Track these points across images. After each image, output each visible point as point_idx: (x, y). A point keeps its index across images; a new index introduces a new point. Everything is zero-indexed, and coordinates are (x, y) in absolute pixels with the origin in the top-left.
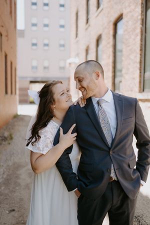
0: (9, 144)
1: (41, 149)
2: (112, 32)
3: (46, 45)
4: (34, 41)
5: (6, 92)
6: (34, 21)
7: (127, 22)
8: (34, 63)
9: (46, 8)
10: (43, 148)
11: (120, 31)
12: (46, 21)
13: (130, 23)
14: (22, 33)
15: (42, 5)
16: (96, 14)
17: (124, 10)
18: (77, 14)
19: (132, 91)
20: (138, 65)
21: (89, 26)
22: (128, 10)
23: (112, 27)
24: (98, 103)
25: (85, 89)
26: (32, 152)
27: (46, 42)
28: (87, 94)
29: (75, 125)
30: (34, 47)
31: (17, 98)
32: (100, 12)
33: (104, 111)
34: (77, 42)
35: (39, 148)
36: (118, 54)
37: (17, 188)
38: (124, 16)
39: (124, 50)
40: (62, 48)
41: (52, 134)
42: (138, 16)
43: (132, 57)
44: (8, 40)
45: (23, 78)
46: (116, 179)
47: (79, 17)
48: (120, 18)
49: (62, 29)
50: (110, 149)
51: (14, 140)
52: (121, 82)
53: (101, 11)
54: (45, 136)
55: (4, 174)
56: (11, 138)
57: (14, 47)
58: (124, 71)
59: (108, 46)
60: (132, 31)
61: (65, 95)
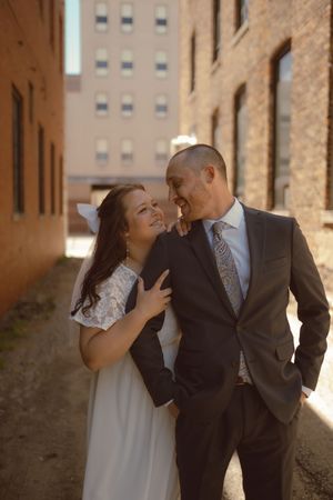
0: (47, 318)
1: (100, 320)
2: (267, 79)
3: (128, 107)
4: (102, 99)
5: (42, 210)
6: (102, 55)
7: (301, 56)
8: (102, 147)
9: (127, 28)
10: (103, 318)
11: (286, 77)
12: (127, 57)
13: (307, 59)
14: (76, 81)
15: (118, 21)
16: (234, 40)
17: (294, 30)
18: (193, 40)
19: (310, 206)
20: (324, 151)
21: (219, 65)
22: (303, 30)
23: (267, 68)
24: (214, 229)
25: (186, 201)
26: (82, 326)
27: (127, 100)
28: (190, 211)
29: (167, 271)
30: (102, 113)
31: (65, 220)
32: (242, 36)
33: (226, 246)
34: (194, 100)
35: (95, 319)
36: (281, 125)
37: (62, 410)
38: (293, 45)
39: (294, 117)
40: (162, 114)
41: (120, 290)
42: (322, 45)
43: (311, 132)
44: (45, 98)
45: (77, 178)
46: (249, 381)
47: (198, 48)
48: (285, 48)
49: (162, 74)
50: (236, 321)
51: (56, 310)
52: (287, 186)
53: (245, 32)
54: (108, 294)
55: (35, 380)
56: (52, 307)
57: (57, 113)
58: (293, 164)
59: (260, 108)
60: (310, 76)
61: (148, 213)
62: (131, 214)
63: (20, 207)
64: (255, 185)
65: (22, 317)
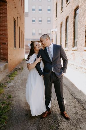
0: (22, 71)
2: (73, 15)
7: (81, 10)
13: (82, 11)
16: (66, 5)
17: (79, 4)
18: (57, 4)
23: (73, 13)
27: (40, 19)
28: (44, 46)
29: (41, 55)
34: (57, 20)
38: (79, 7)
43: (82, 29)
45: (27, 39)
48: (77, 8)
49: (49, 12)
50: (52, 62)
51: (24, 70)
52: (77, 41)
53: (69, 3)
56: (23, 69)
59: (71, 22)
60: (82, 15)
61: (38, 46)
62: (35, 46)
63: (15, 46)
64: (70, 41)
65: (16, 71)
